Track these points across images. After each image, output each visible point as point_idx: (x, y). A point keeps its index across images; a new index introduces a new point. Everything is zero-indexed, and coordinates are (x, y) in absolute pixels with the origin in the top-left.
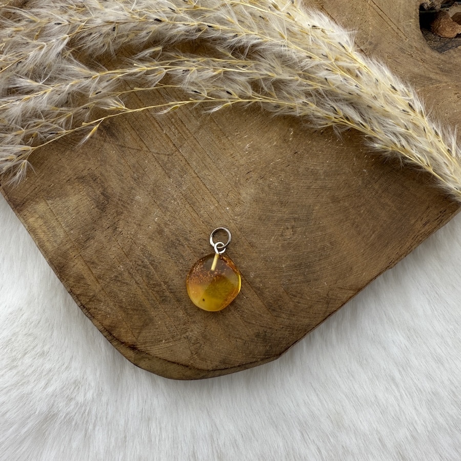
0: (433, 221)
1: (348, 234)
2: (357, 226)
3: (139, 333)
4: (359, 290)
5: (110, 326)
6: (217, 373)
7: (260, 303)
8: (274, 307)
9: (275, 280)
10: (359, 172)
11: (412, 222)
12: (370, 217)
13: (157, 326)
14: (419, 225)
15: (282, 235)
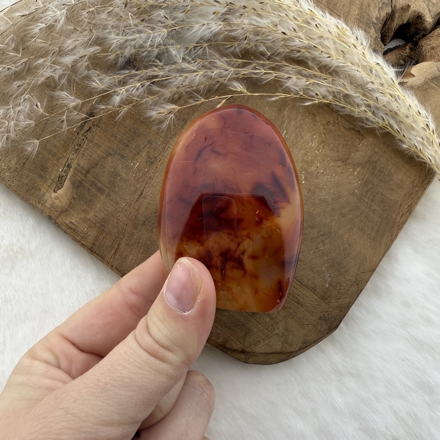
0: (406, 213)
1: (357, 236)
2: (362, 229)
3: (244, 340)
4: (374, 270)
5: (223, 342)
6: (301, 351)
7: (316, 297)
8: (325, 297)
9: (321, 279)
10: (353, 193)
11: (394, 217)
12: (368, 221)
13: (255, 332)
14: (398, 218)
15: (317, 249)
